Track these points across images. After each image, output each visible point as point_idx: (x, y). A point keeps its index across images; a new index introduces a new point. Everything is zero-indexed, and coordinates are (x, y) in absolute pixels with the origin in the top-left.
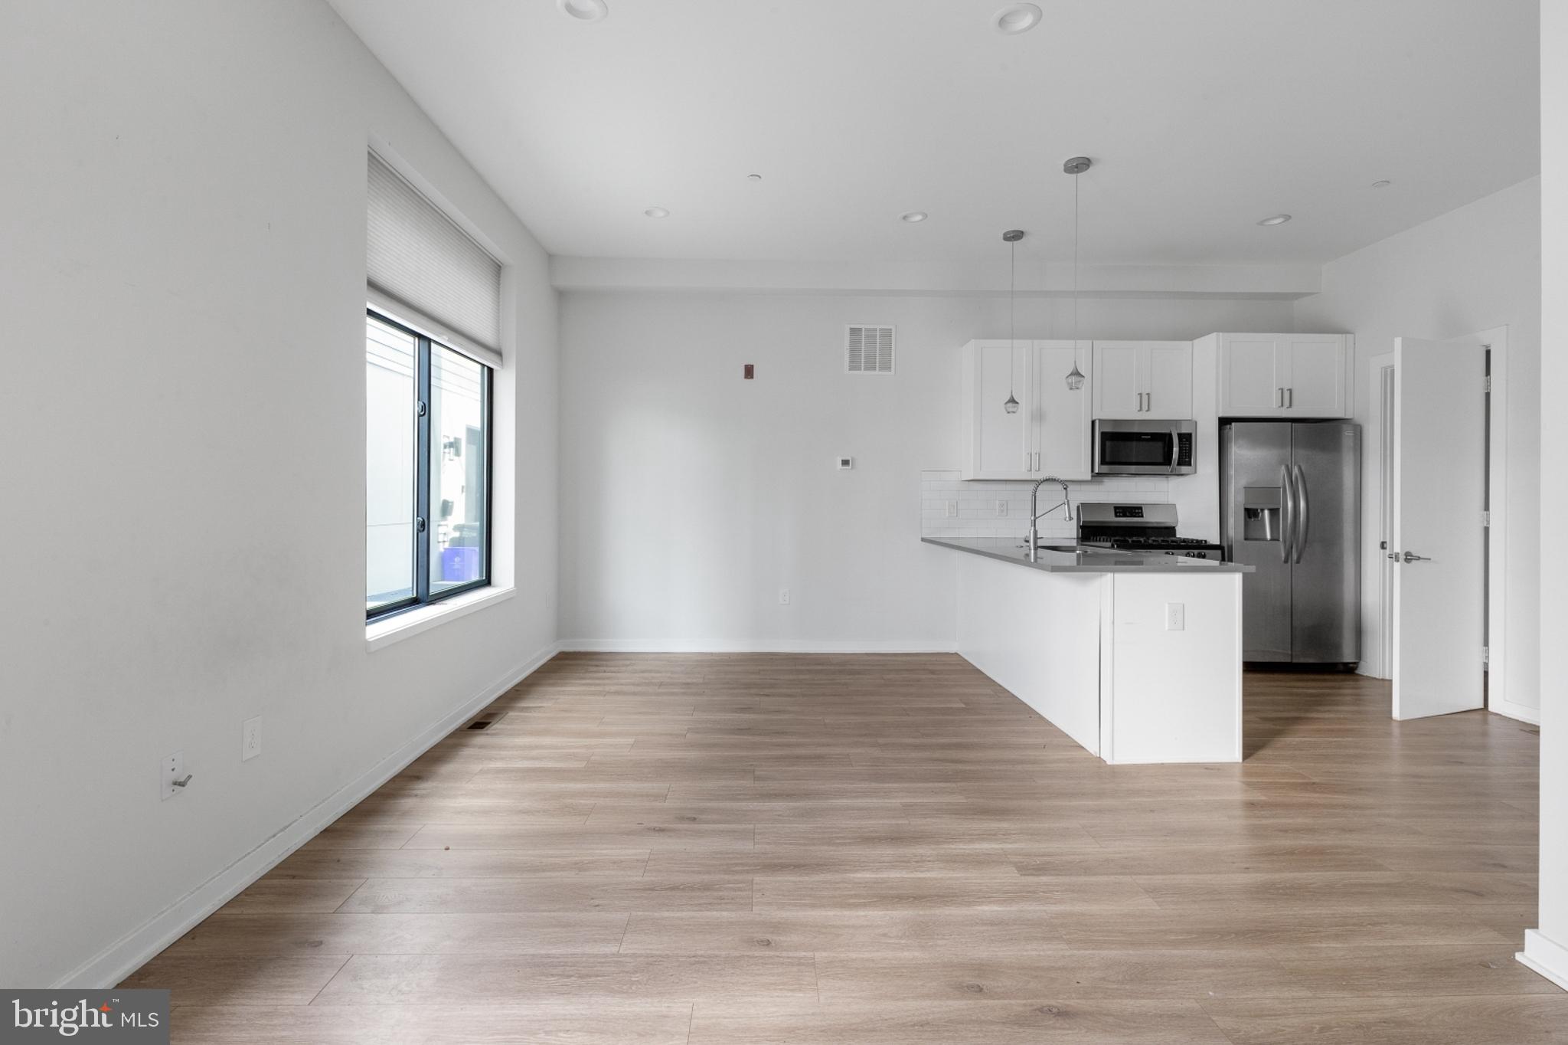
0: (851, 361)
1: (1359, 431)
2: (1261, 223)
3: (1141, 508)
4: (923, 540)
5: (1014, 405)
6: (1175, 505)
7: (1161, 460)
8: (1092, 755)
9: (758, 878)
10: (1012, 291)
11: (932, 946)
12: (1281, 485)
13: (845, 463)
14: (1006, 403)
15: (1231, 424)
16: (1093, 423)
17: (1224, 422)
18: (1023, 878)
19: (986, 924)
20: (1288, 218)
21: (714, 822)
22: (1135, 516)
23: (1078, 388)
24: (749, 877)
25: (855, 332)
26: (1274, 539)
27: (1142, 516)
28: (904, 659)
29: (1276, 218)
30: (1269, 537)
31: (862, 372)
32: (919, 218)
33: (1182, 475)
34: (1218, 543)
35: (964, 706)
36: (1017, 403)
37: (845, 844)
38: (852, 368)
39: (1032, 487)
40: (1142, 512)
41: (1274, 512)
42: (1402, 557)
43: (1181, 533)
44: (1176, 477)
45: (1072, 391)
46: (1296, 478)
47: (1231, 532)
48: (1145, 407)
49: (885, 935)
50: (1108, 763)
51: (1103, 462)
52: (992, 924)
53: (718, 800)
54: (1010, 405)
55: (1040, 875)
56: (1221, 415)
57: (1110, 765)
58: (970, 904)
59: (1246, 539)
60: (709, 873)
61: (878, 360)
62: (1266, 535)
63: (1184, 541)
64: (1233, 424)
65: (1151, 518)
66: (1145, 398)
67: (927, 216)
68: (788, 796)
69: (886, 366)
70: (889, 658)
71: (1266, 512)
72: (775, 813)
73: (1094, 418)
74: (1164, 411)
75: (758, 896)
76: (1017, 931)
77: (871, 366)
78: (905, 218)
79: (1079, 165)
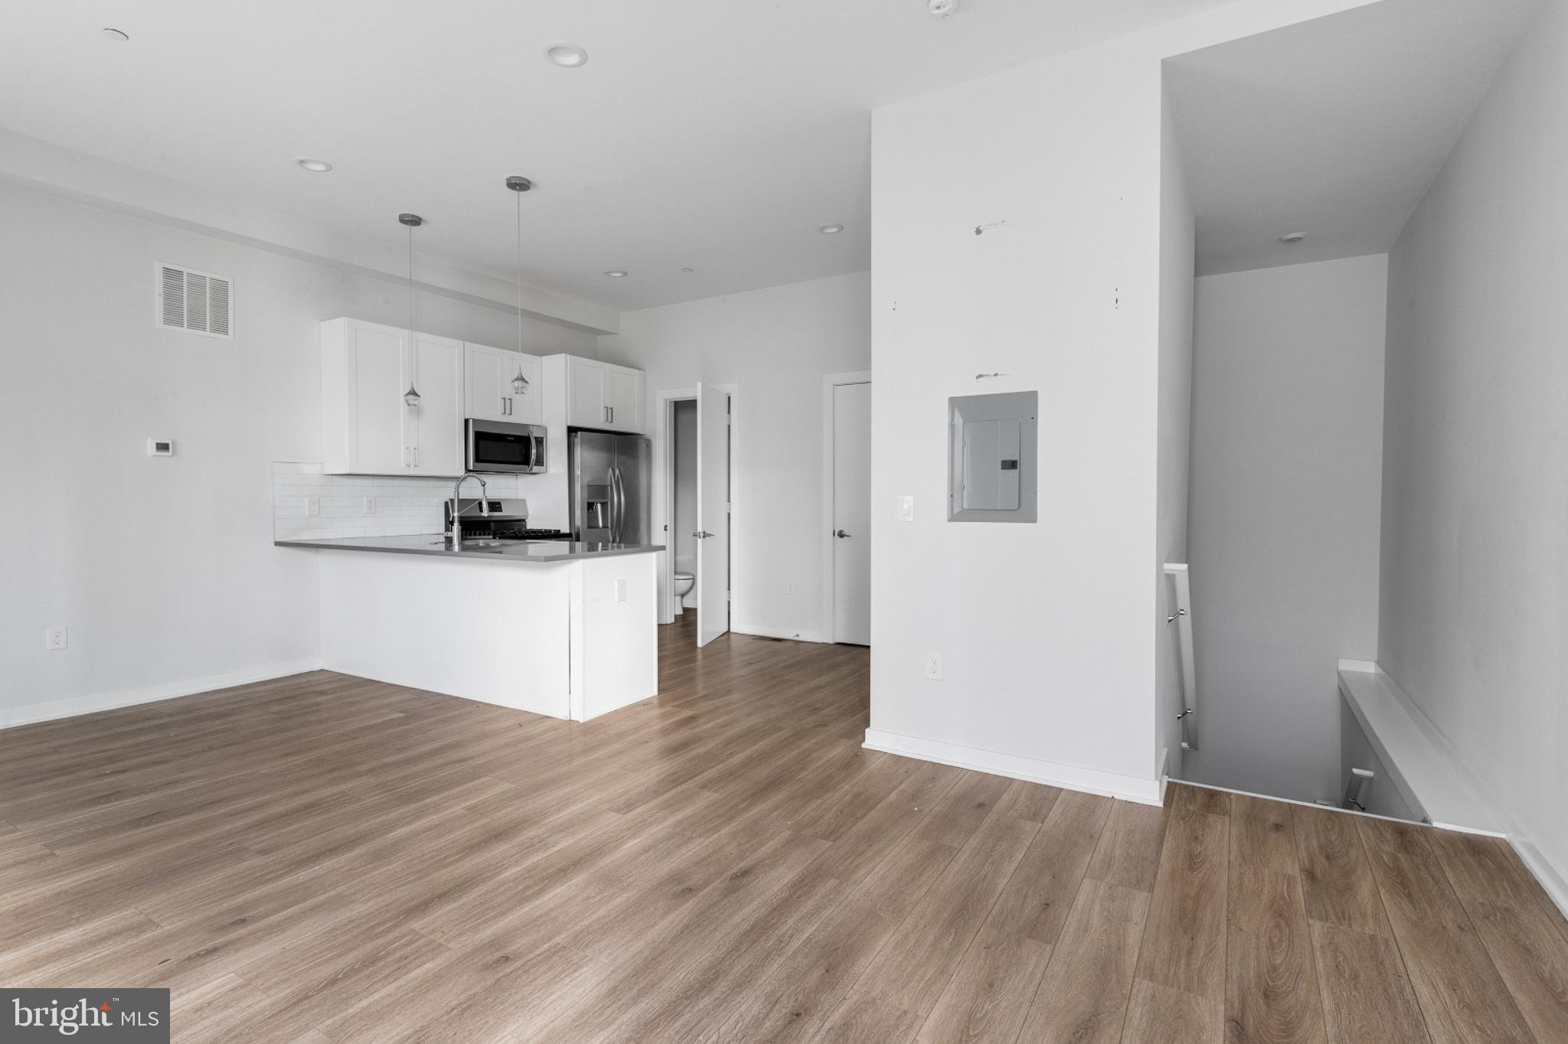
0: (167, 312)
1: (648, 444)
2: (607, 273)
3: (499, 503)
4: (277, 544)
5: (416, 398)
6: (524, 500)
7: (519, 460)
8: (562, 720)
9: (416, 925)
10: (411, 280)
11: (628, 886)
12: (609, 483)
13: (163, 447)
14: (406, 395)
15: (577, 432)
16: (466, 421)
17: (572, 431)
18: (626, 816)
19: (643, 854)
20: (625, 274)
21: (276, 911)
22: (496, 511)
23: (522, 393)
24: (404, 929)
25: (172, 275)
26: (605, 526)
27: (501, 511)
28: (272, 686)
29: (617, 272)
30: (601, 525)
31: (185, 329)
32: (321, 167)
33: (535, 474)
34: (568, 532)
35: (401, 715)
36: (419, 396)
37: (457, 861)
38: (167, 322)
39: (453, 484)
40: (501, 507)
41: (604, 505)
42: (702, 535)
43: (531, 525)
44: (530, 475)
45: (517, 395)
46: (618, 478)
47: (578, 522)
48: (508, 411)
49: (588, 898)
50: (581, 721)
51: (477, 459)
52: (647, 851)
53: (244, 891)
54: (411, 397)
55: (633, 809)
56: (569, 425)
57: (584, 723)
58: (616, 848)
59: (589, 527)
60: (351, 950)
61: (208, 317)
62: (598, 523)
63: (534, 532)
64: (579, 433)
65: (507, 512)
66: (508, 402)
67: (331, 168)
68: (331, 851)
69: (221, 327)
70: (253, 690)
71: (599, 505)
72: (342, 871)
73: (467, 417)
74: (521, 415)
75: (439, 936)
76: (665, 847)
77: (196, 323)
78: (302, 162)
79: (519, 185)
